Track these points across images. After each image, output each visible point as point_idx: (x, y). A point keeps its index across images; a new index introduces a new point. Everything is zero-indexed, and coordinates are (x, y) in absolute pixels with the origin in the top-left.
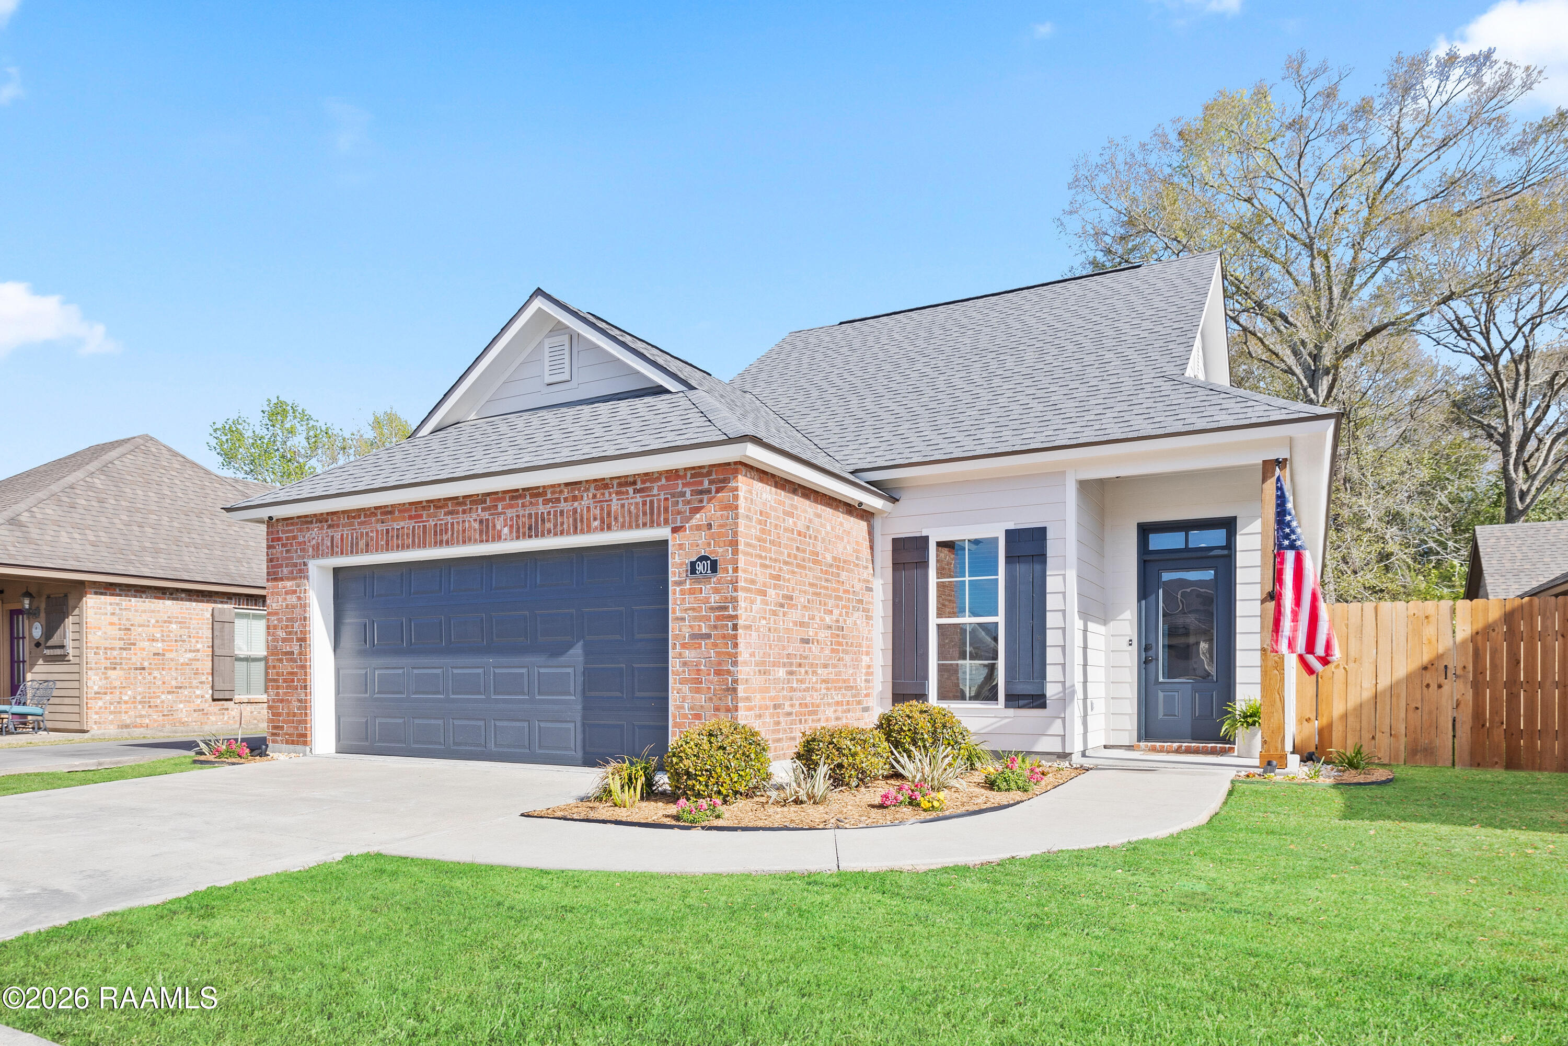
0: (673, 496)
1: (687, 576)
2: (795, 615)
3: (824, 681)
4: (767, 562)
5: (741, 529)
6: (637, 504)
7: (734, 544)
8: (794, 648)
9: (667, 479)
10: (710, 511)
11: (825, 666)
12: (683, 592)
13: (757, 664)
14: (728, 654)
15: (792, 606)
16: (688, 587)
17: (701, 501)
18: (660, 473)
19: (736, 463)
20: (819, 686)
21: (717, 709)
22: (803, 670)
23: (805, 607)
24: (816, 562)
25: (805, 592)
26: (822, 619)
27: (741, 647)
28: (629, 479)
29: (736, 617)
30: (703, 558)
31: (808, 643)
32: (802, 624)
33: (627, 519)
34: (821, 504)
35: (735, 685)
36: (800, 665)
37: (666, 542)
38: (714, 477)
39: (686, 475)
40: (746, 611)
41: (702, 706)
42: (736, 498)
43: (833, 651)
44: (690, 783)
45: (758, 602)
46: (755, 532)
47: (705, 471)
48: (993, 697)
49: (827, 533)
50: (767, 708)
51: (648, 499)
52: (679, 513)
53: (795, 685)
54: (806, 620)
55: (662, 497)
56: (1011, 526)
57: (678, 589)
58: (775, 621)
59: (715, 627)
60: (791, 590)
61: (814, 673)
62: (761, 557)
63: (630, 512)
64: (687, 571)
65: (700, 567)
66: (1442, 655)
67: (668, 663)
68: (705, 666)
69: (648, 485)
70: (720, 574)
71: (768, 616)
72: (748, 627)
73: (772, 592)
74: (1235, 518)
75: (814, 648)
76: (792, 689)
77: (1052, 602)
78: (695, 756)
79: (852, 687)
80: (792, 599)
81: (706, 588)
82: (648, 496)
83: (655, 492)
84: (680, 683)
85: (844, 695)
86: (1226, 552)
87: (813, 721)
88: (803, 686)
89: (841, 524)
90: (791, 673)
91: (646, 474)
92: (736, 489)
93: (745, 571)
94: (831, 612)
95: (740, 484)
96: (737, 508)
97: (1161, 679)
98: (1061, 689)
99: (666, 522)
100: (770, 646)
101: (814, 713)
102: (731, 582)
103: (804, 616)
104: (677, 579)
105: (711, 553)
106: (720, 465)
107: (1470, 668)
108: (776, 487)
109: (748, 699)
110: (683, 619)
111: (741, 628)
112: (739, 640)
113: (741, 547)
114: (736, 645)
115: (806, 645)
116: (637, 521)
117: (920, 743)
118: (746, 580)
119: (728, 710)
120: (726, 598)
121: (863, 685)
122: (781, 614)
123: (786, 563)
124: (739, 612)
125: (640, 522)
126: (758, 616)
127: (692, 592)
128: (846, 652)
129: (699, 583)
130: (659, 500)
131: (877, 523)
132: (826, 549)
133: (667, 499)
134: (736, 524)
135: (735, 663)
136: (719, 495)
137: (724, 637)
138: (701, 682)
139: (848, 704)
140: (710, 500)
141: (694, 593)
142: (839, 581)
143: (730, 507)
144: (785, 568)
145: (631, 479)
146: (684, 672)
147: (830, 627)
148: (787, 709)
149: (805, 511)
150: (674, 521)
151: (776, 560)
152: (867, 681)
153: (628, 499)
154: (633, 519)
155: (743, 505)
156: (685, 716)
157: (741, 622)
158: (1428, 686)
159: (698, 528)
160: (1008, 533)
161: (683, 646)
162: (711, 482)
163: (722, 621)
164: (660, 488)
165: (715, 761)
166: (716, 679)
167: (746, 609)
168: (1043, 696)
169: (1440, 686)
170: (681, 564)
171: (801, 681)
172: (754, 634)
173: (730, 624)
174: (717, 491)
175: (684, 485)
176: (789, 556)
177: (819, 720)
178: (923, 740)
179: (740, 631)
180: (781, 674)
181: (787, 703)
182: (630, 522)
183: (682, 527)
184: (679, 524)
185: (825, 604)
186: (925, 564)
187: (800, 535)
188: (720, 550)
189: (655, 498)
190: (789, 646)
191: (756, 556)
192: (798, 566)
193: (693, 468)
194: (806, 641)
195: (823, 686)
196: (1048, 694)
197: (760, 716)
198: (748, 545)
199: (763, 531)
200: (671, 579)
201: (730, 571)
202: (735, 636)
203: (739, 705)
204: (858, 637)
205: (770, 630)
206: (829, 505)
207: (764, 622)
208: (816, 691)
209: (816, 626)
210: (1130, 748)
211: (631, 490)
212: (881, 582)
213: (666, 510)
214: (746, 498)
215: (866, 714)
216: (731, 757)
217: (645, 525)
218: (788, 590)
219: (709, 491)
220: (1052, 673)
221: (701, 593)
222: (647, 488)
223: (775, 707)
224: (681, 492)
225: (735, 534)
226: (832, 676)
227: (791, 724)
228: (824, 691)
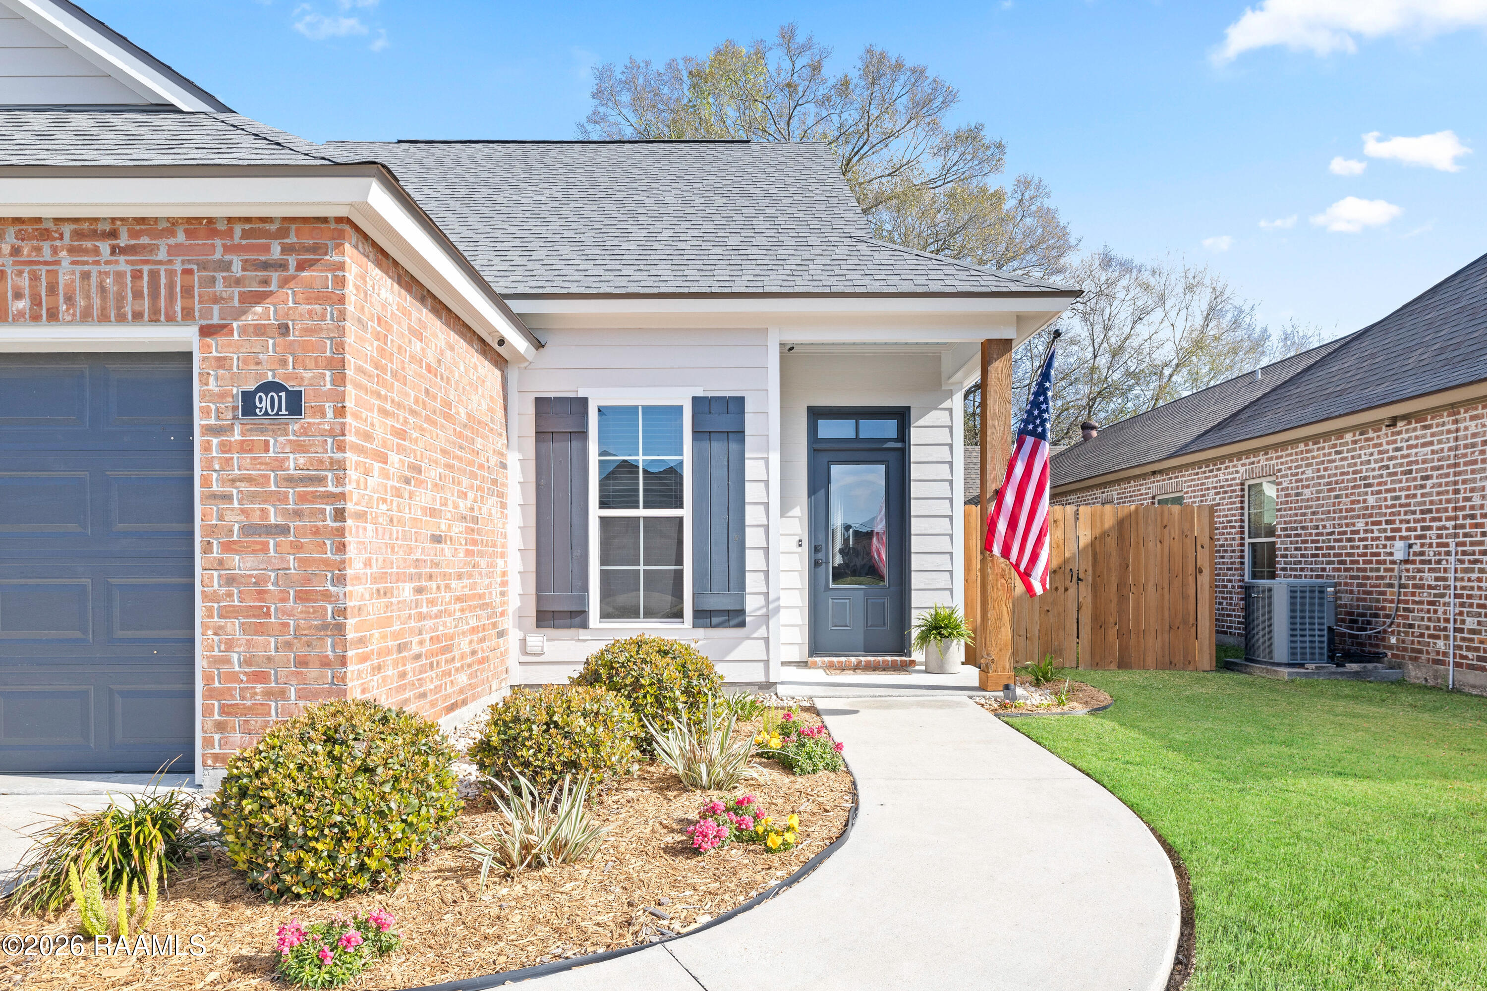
0: (203, 266)
1: (235, 417)
2: (425, 497)
3: (459, 599)
4: (388, 407)
5: (350, 339)
6: (119, 275)
7: (338, 365)
8: (424, 550)
9: (189, 234)
10: (285, 302)
11: (460, 576)
12: (225, 447)
13: (375, 580)
14: (326, 563)
15: (421, 483)
16: (237, 437)
17: (266, 282)
18: (174, 222)
19: (339, 220)
20: (451, 607)
21: (302, 662)
22: (434, 585)
23: (436, 485)
24: (448, 417)
25: (436, 462)
26: (456, 507)
27: (352, 551)
28: (100, 227)
29: (342, 496)
30: (268, 387)
31: (439, 542)
32: (432, 512)
33: (97, 302)
34: (453, 330)
35: (341, 619)
36: (431, 577)
37: (187, 357)
38: (292, 239)
39: (231, 230)
40: (358, 488)
41: (269, 659)
42: (341, 282)
43: (468, 553)
44: (290, 856)
45: (376, 473)
46: (371, 348)
47: (273, 227)
48: (678, 614)
49: (461, 376)
50: (388, 652)
51: (146, 269)
52: (216, 300)
53: (424, 610)
54: (438, 506)
55: (178, 267)
56: (700, 393)
57: (215, 441)
58: (399, 505)
59: (298, 514)
60: (419, 458)
61: (448, 587)
62: (379, 395)
63: (103, 289)
64: (235, 408)
65: (263, 403)
66: (1068, 559)
67: (192, 575)
68: (276, 584)
69: (145, 240)
70: (307, 418)
71: (389, 497)
72: (361, 516)
73: (394, 458)
74: (909, 408)
75: (447, 548)
76: (422, 617)
77: (752, 492)
78: (300, 793)
79: (487, 604)
80: (420, 472)
81: (277, 444)
82: (146, 262)
83: (162, 255)
84: (221, 616)
85: (479, 618)
86: (899, 445)
87: (447, 661)
88: (435, 609)
89: (475, 368)
90: (419, 591)
91: (142, 220)
92: (341, 266)
93: (356, 416)
94: (466, 494)
95: (347, 259)
96: (342, 300)
97: (831, 586)
98: (763, 603)
99: (188, 315)
100: (393, 548)
101: (448, 649)
102: (331, 433)
103: (434, 500)
104: (212, 421)
105: (289, 377)
106: (305, 220)
107: (1090, 572)
108: (399, 283)
109: (362, 641)
110: (228, 498)
111: (351, 517)
112: (348, 539)
113: (350, 372)
114: (341, 548)
115: (438, 546)
116: (119, 308)
117: (668, 704)
118: (358, 432)
119: (325, 663)
120: (321, 462)
121: (498, 600)
122: (407, 495)
123: (413, 412)
124: (348, 488)
125: (128, 310)
126: (376, 496)
127: (244, 447)
128: (481, 554)
129: (262, 432)
130: (171, 274)
131: (513, 374)
132: (460, 401)
133: (187, 272)
134: (342, 331)
135: (340, 580)
136: (305, 274)
137: (316, 532)
138: (268, 615)
139: (484, 630)
140: (284, 283)
141: (251, 451)
142: (473, 451)
143: (328, 298)
144: (411, 420)
145: (107, 227)
146: (230, 595)
147: (464, 518)
148: (416, 649)
149: (435, 335)
150: (208, 314)
151: (399, 406)
152: (503, 594)
153: (97, 263)
154: (111, 303)
155: (353, 298)
156: (233, 677)
157: (350, 506)
158: (1057, 589)
159: (260, 330)
160: (695, 399)
161: (228, 547)
162: (287, 249)
163: (313, 503)
164: (173, 250)
165: (350, 803)
166: (300, 607)
167: (358, 482)
168: (742, 612)
169: (1066, 589)
170: (222, 396)
171: (432, 602)
172: (370, 527)
173: (328, 508)
174: (302, 266)
175: (227, 249)
176: (416, 401)
177: (453, 659)
178: (674, 700)
179: (349, 522)
180: (406, 593)
181: (415, 640)
182: (103, 309)
183: (224, 326)
184: (216, 320)
185: (459, 483)
186: (583, 434)
187: (430, 372)
188: (308, 375)
189: (162, 268)
190: (417, 547)
191: (373, 392)
192: (428, 420)
193: (248, 220)
194: (437, 539)
195: (458, 606)
196: (748, 609)
197: (379, 668)
198: (360, 370)
199: (382, 351)
200: (198, 422)
201: (330, 414)
202: (341, 532)
203: (350, 654)
204: (493, 531)
205: (391, 521)
206: (462, 335)
207: (383, 507)
208: (450, 615)
209: (449, 515)
210: (804, 664)
211: (105, 247)
212: (518, 456)
213: (188, 291)
214: (357, 288)
215: (501, 640)
216: (387, 788)
217: (138, 316)
218: (415, 457)
219: (282, 266)
220: (753, 582)
221: (267, 450)
222: (144, 247)
223: (400, 648)
224: (220, 261)
225: (339, 347)
226: (466, 591)
227: (421, 673)
228: (458, 614)
